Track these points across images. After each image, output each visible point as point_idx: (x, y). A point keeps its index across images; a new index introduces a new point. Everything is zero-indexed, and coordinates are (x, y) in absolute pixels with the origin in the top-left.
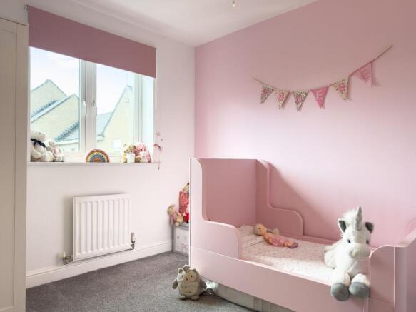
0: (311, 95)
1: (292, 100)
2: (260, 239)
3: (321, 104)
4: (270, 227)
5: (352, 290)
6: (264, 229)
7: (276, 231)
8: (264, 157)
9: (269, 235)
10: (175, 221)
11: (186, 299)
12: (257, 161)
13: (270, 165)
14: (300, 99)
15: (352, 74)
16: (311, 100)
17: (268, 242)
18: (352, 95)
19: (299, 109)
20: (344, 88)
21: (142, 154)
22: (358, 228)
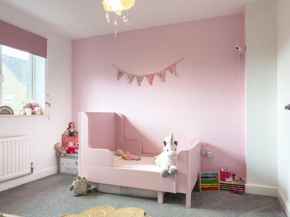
0: (145, 78)
1: (135, 80)
2: (120, 157)
3: (151, 83)
4: (125, 150)
5: (169, 172)
6: (122, 152)
7: (128, 152)
8: (120, 112)
9: (124, 155)
10: (60, 154)
11: (79, 195)
12: (115, 114)
13: (123, 116)
14: (140, 80)
15: (166, 69)
16: (145, 81)
17: (124, 158)
18: (166, 80)
19: (139, 85)
20: (162, 76)
21: (36, 109)
22: (172, 144)
